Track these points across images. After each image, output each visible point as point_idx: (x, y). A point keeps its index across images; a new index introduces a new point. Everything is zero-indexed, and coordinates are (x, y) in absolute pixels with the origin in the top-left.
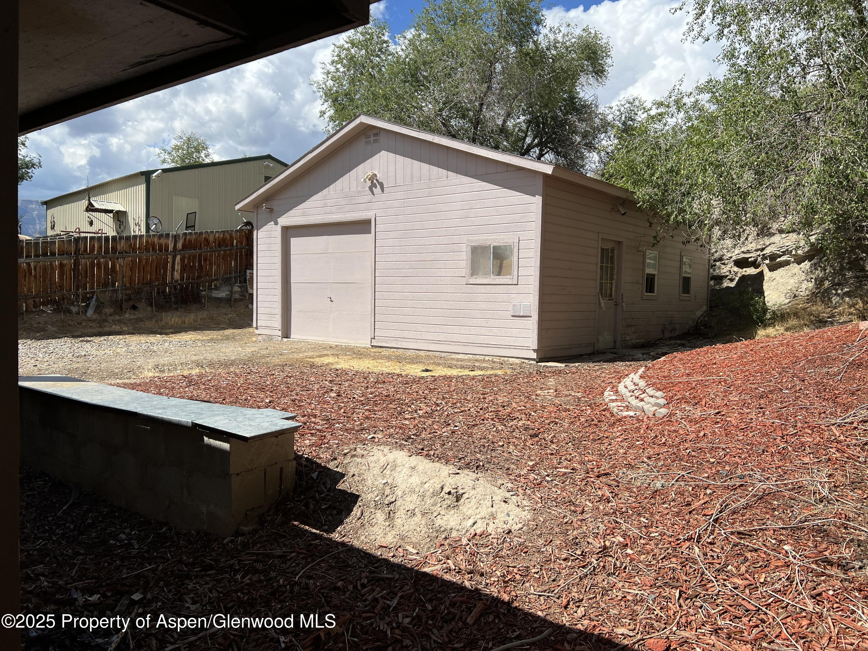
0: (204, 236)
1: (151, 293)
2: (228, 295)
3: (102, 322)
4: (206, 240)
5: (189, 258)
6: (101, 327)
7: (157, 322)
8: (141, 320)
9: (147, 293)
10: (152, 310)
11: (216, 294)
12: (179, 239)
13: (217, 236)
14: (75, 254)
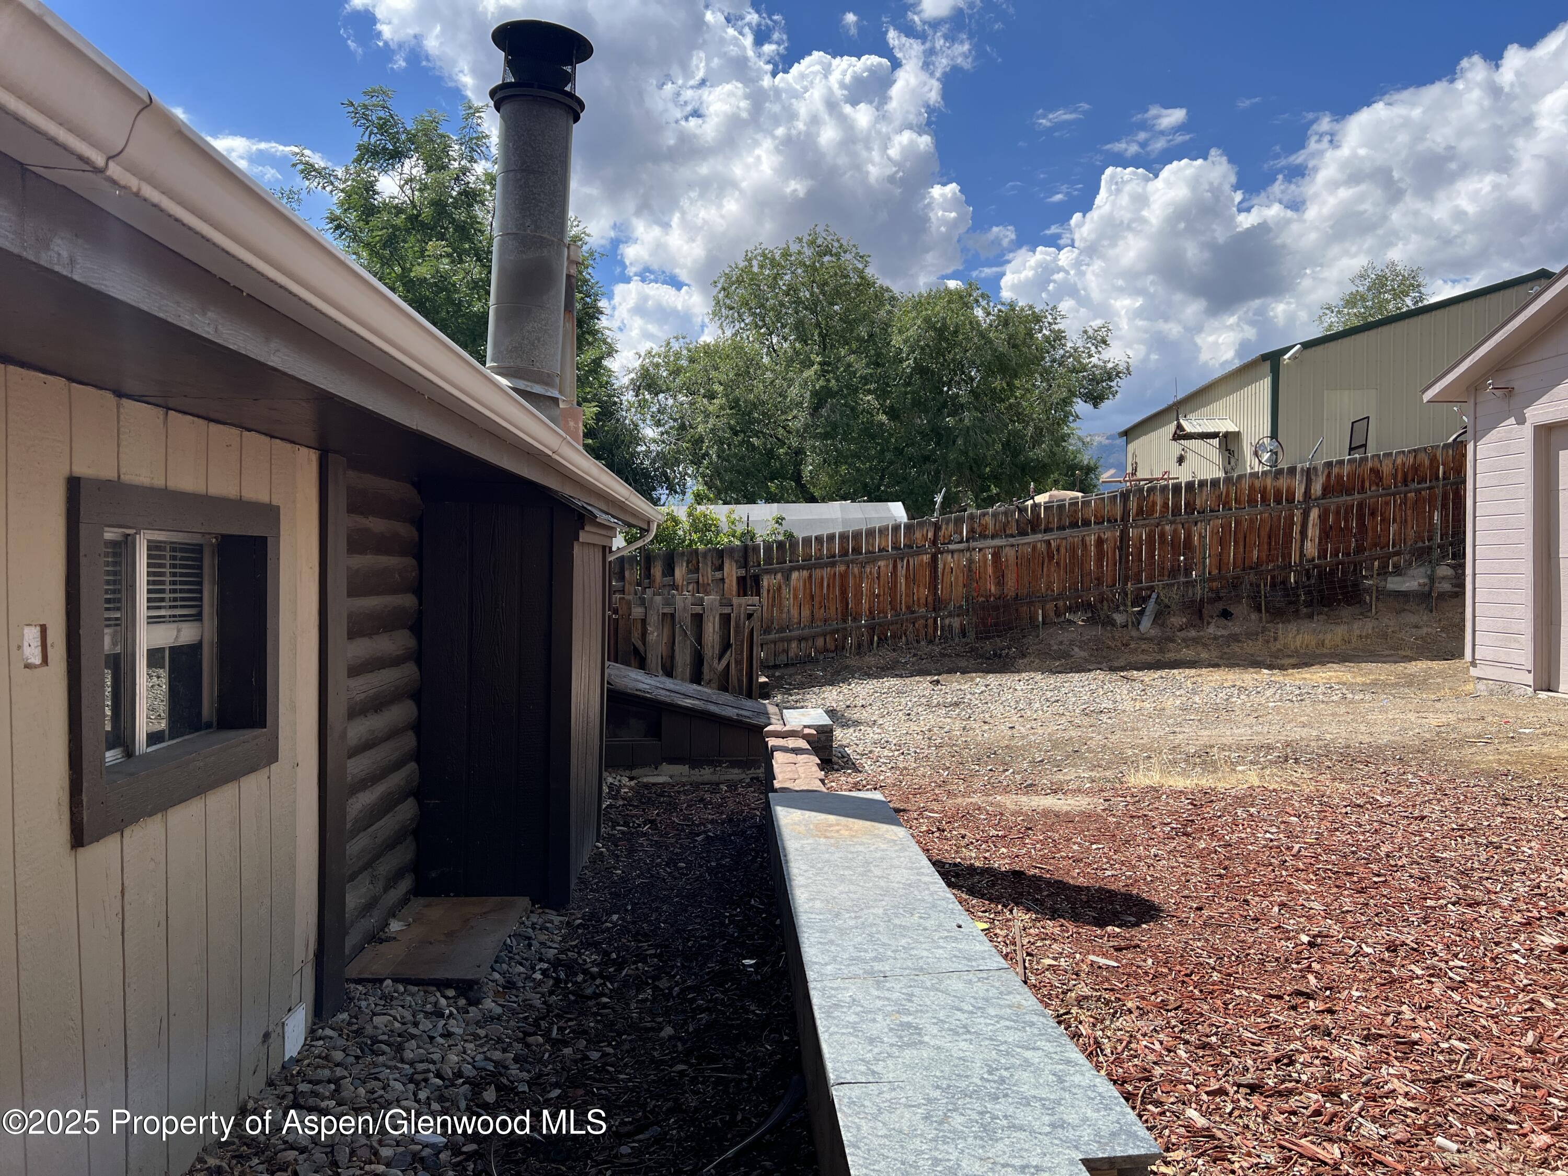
0: (1370, 464)
1: (1259, 586)
2: (1425, 585)
3: (1164, 642)
4: (1375, 472)
5: (1338, 513)
6: (1161, 651)
7: (1268, 642)
8: (1235, 638)
9: (1251, 585)
10: (1261, 618)
11: (1394, 584)
12: (1317, 475)
13: (1399, 461)
14: (1122, 520)
